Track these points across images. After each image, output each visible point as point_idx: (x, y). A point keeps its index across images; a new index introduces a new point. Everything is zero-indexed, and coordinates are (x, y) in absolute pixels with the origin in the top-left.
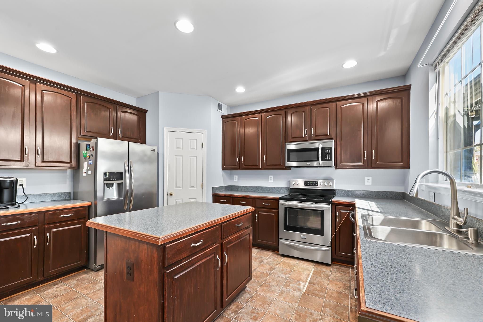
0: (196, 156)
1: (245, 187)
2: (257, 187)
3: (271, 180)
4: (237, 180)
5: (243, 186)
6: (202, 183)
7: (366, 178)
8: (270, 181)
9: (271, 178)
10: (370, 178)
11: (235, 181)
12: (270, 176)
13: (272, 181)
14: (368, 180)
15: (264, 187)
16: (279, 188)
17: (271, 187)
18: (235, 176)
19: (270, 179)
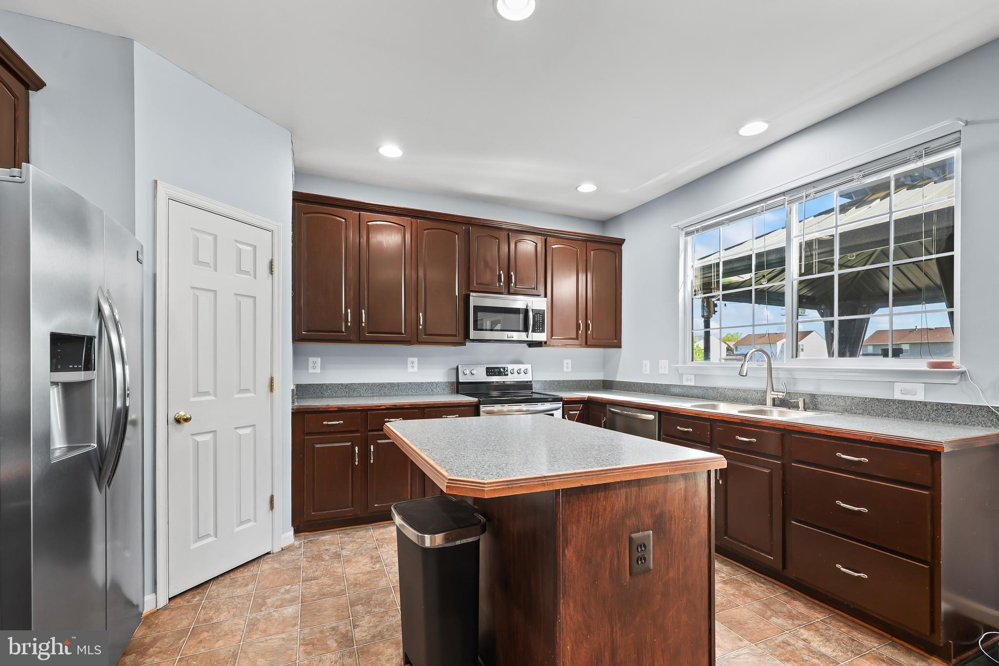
0: (255, 298)
1: (347, 386)
2: (380, 384)
3: (413, 367)
4: (318, 371)
5: (342, 384)
6: (272, 380)
7: (565, 361)
8: (410, 370)
9: (413, 363)
10: (570, 361)
11: (311, 371)
12: (410, 359)
13: (416, 369)
14: (567, 364)
15: (398, 384)
16: (432, 383)
17: (415, 383)
18: (311, 360)
19: (409, 365)
